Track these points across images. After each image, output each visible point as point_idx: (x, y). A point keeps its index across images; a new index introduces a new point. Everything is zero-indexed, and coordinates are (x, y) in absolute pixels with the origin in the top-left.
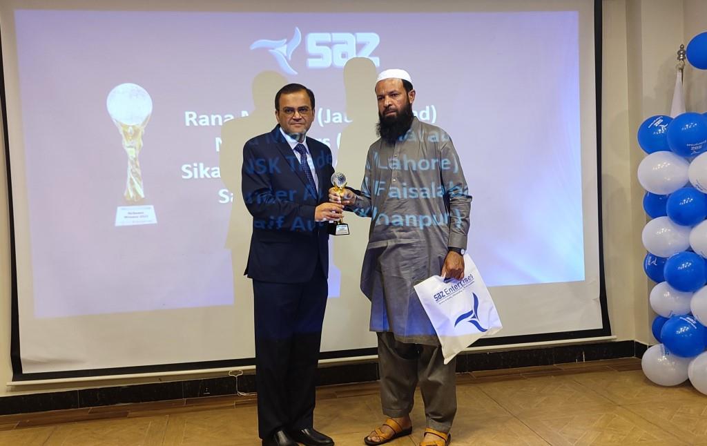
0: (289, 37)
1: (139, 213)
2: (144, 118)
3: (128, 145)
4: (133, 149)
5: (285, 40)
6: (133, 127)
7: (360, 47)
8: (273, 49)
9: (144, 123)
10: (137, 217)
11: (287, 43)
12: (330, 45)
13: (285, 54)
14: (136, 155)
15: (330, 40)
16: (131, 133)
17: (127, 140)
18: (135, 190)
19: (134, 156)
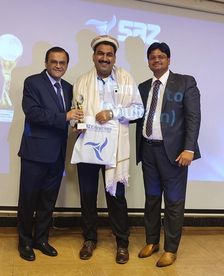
0: (109, 20)
1: (7, 115)
2: (17, 57)
3: (5, 73)
4: (8, 76)
5: (107, 22)
6: (10, 62)
7: (149, 33)
8: (99, 26)
9: (16, 61)
10: (6, 117)
11: (107, 24)
12: (132, 29)
13: (105, 30)
14: (9, 79)
15: (132, 26)
16: (8, 65)
17: (5, 70)
18: (6, 101)
19: (8, 80)
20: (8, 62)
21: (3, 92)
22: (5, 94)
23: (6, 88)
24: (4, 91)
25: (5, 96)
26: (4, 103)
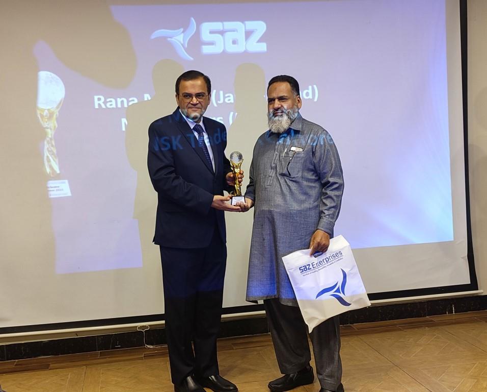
0: (185, 26)
1: (55, 187)
2: (58, 102)
4: (49, 130)
5: (182, 30)
8: (170, 38)
9: (57, 107)
10: (54, 190)
11: (183, 32)
12: (222, 33)
13: (182, 43)
15: (221, 28)
16: (46, 116)
17: (44, 122)
18: (51, 167)
19: (50, 136)
20: (46, 111)
21: (46, 155)
22: (48, 157)
23: (48, 149)
24: (46, 153)
25: (49, 161)
26: (48, 170)
